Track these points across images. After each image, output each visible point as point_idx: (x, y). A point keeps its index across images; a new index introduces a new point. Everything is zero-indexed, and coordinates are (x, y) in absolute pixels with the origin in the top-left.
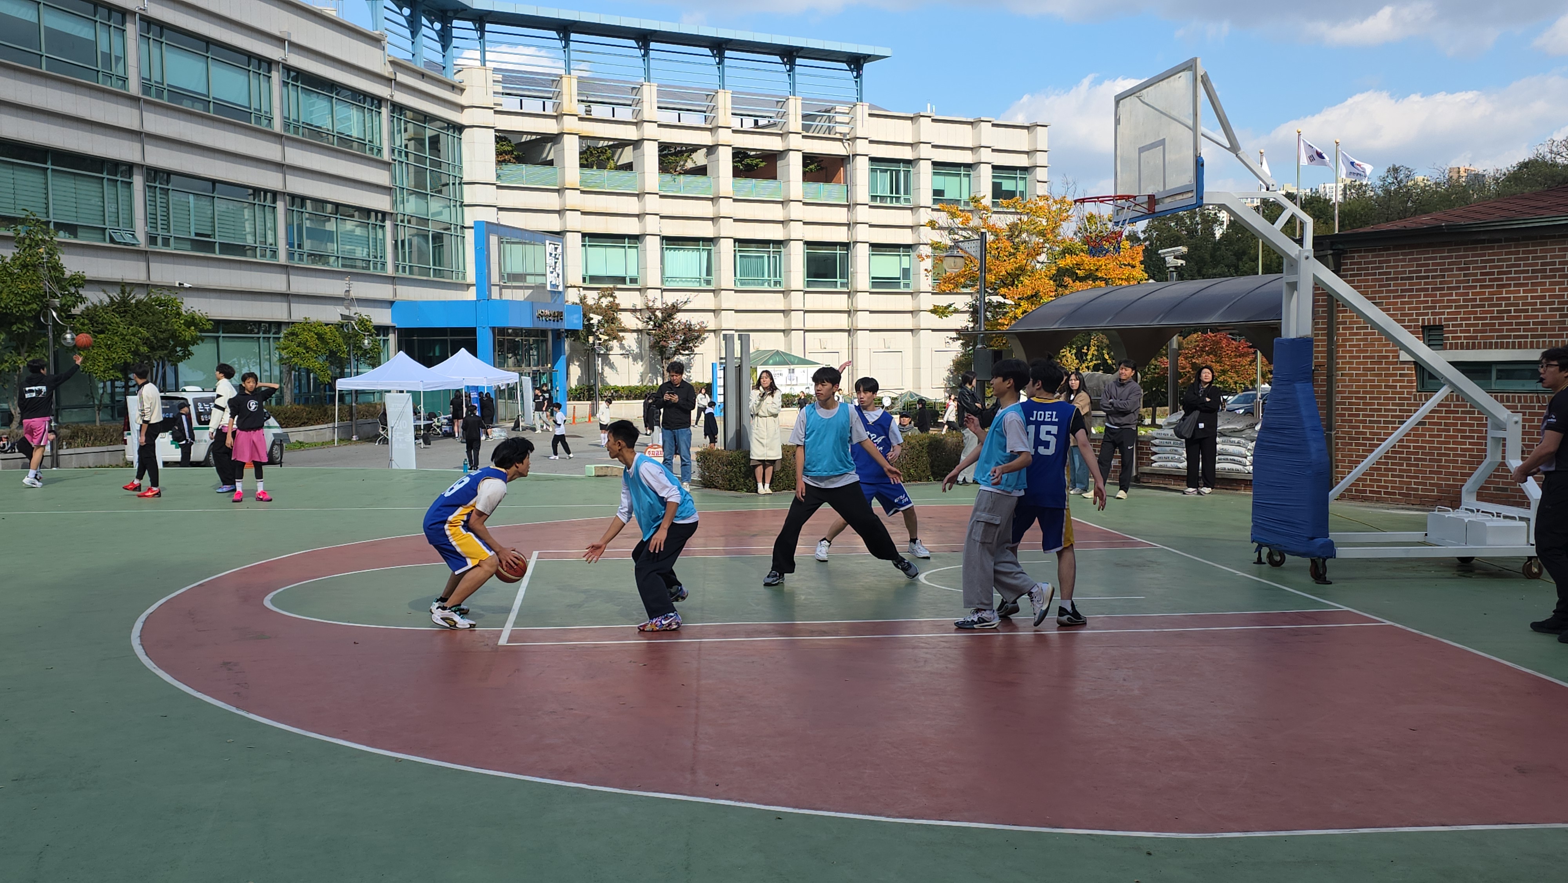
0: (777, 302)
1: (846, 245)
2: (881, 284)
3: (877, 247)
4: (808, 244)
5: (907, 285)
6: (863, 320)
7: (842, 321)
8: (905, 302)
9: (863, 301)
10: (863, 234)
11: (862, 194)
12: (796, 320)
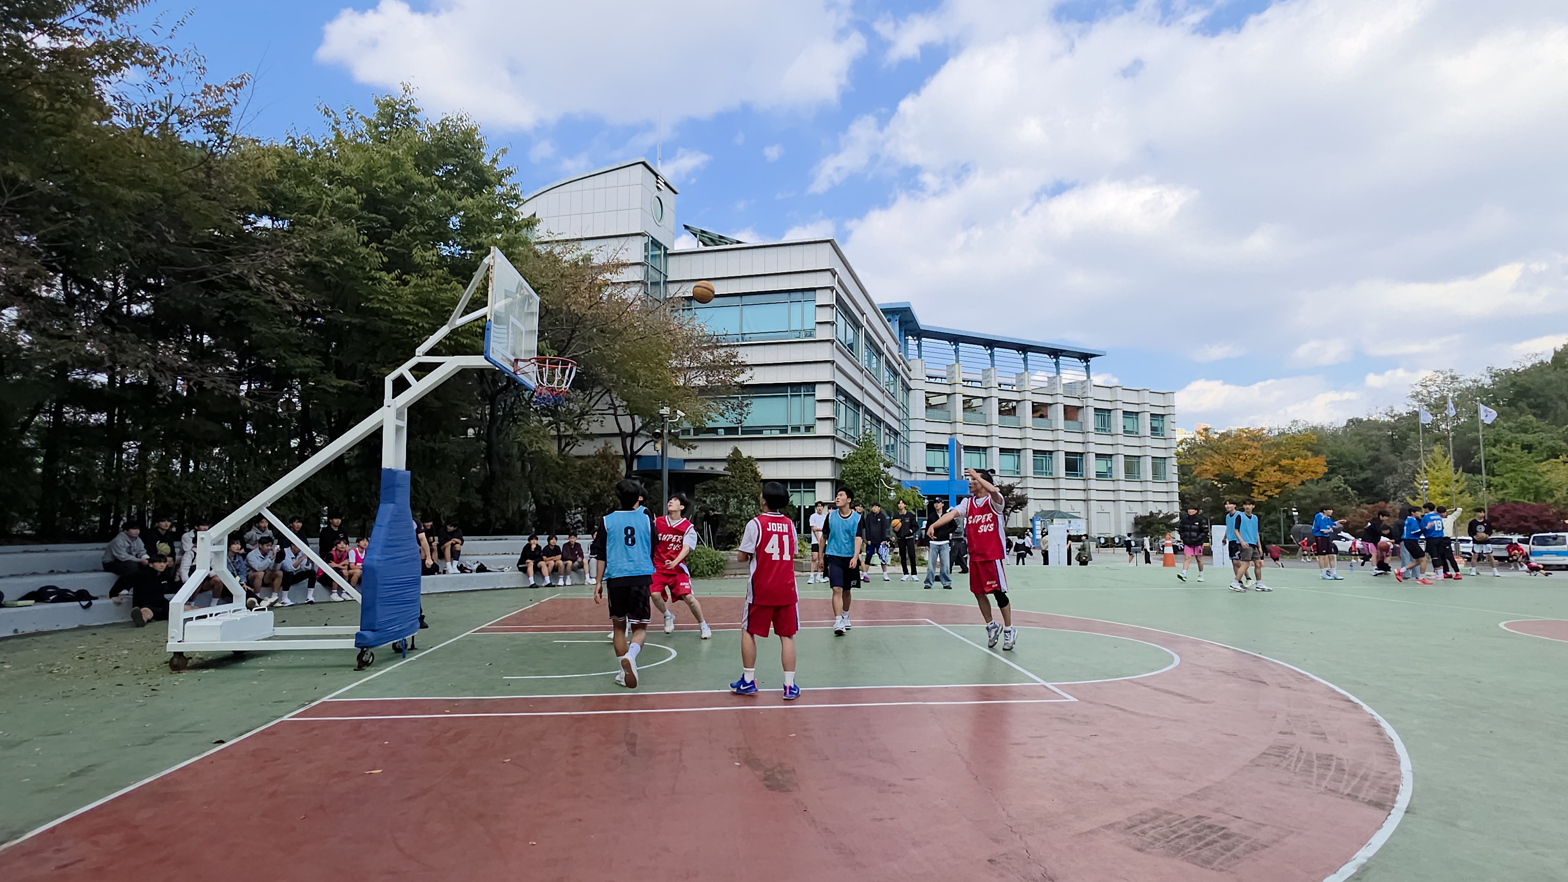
0: (1050, 484)
1: (1081, 454)
2: (1099, 475)
3: (1098, 456)
4: (1067, 453)
5: (1111, 476)
6: (1093, 495)
7: (1081, 495)
8: (1109, 485)
9: (1093, 484)
10: (1093, 449)
11: (1091, 427)
12: (1063, 494)
